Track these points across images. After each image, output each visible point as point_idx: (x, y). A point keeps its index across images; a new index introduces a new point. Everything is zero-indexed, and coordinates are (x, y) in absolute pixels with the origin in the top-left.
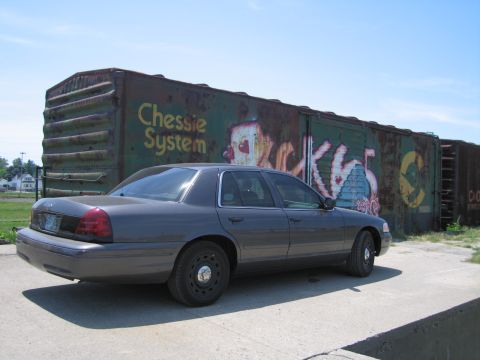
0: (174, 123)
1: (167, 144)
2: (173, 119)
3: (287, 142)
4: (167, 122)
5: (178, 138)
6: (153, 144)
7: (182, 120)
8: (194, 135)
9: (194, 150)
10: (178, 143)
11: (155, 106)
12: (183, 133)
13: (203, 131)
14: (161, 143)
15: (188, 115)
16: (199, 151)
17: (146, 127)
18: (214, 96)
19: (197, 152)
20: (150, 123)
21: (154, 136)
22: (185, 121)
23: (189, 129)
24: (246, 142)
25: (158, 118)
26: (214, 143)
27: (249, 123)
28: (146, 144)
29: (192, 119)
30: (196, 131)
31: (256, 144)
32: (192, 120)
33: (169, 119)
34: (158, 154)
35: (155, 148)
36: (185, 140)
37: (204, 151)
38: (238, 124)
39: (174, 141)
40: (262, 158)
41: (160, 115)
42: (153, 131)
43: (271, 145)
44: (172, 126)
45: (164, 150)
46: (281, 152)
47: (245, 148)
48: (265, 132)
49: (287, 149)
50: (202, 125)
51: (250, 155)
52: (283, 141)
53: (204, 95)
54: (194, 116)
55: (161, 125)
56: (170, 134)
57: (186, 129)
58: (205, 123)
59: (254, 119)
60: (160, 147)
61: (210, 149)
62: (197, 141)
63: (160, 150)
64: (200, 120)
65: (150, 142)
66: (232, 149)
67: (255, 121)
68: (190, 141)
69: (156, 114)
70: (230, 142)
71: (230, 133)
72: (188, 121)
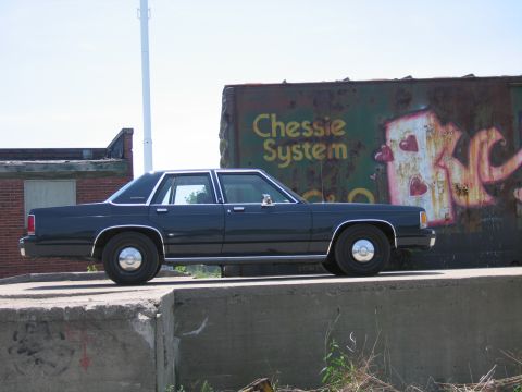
0: (301, 130)
1: (293, 154)
2: (297, 125)
3: (488, 128)
4: (291, 130)
5: (307, 146)
6: (274, 156)
7: (311, 125)
8: (329, 140)
9: (330, 157)
10: (306, 151)
11: (274, 116)
12: (313, 140)
13: (342, 133)
14: (284, 153)
15: (318, 119)
16: (338, 156)
17: (264, 139)
18: (354, 91)
19: (334, 159)
20: (268, 135)
21: (275, 147)
22: (315, 126)
23: (322, 134)
24: (412, 138)
25: (278, 128)
26: (359, 145)
27: (415, 113)
28: (266, 157)
29: (324, 121)
30: (332, 135)
31: (429, 138)
32: (324, 123)
33: (293, 126)
34: (282, 166)
35: (278, 160)
36: (316, 146)
37: (345, 156)
38: (397, 117)
39: (302, 150)
40: (442, 154)
41: (281, 124)
42: (273, 142)
43: (455, 136)
44: (298, 134)
45: (289, 161)
46: (477, 142)
47: (410, 145)
48: (443, 121)
49: (489, 138)
50: (339, 127)
51: (420, 153)
52: (481, 129)
53: (339, 93)
54: (327, 118)
55: (283, 135)
56: (295, 143)
57: (316, 134)
58: (343, 124)
59: (423, 107)
60: (282, 158)
61: (353, 152)
62: (334, 146)
63: (284, 162)
64: (336, 122)
65: (270, 155)
66: (388, 149)
67: (424, 111)
68: (324, 148)
69: (274, 124)
70: (384, 140)
71: (384, 130)
72: (319, 125)
